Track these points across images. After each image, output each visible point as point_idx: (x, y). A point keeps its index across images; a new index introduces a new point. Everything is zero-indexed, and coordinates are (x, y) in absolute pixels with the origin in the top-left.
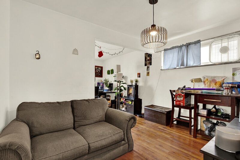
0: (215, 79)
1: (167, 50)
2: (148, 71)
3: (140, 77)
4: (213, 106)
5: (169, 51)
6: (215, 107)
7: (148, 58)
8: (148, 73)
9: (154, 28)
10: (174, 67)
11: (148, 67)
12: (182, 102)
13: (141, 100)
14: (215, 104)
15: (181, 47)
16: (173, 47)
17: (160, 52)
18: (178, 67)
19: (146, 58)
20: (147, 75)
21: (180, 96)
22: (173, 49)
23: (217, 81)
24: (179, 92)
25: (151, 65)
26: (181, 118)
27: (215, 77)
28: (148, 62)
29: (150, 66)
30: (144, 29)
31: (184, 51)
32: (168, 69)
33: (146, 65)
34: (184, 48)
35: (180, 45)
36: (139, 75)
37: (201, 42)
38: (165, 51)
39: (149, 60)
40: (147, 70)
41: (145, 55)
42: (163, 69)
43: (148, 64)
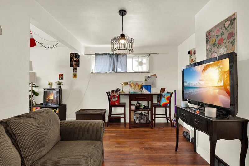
0: (138, 83)
1: (98, 55)
2: (75, 73)
3: (62, 79)
4: (136, 102)
5: (100, 56)
6: (138, 103)
7: (75, 59)
8: (75, 76)
9: (123, 37)
10: (105, 72)
11: (75, 69)
12: (117, 102)
13: (65, 106)
14: (138, 100)
15: (111, 55)
16: (104, 53)
17: (90, 55)
18: (109, 72)
19: (71, 58)
20: (73, 78)
21: (115, 97)
22: (104, 55)
23: (139, 84)
24: (114, 94)
25: (79, 66)
26: (112, 116)
27: (137, 82)
28: (74, 63)
29: (78, 68)
30: (114, 37)
31: (114, 59)
32: (99, 73)
33: (71, 66)
34: (114, 57)
35: (110, 53)
36: (61, 77)
37: (127, 55)
38: (96, 56)
39: (75, 61)
40: (73, 72)
41: (70, 54)
42: (94, 72)
43: (75, 66)
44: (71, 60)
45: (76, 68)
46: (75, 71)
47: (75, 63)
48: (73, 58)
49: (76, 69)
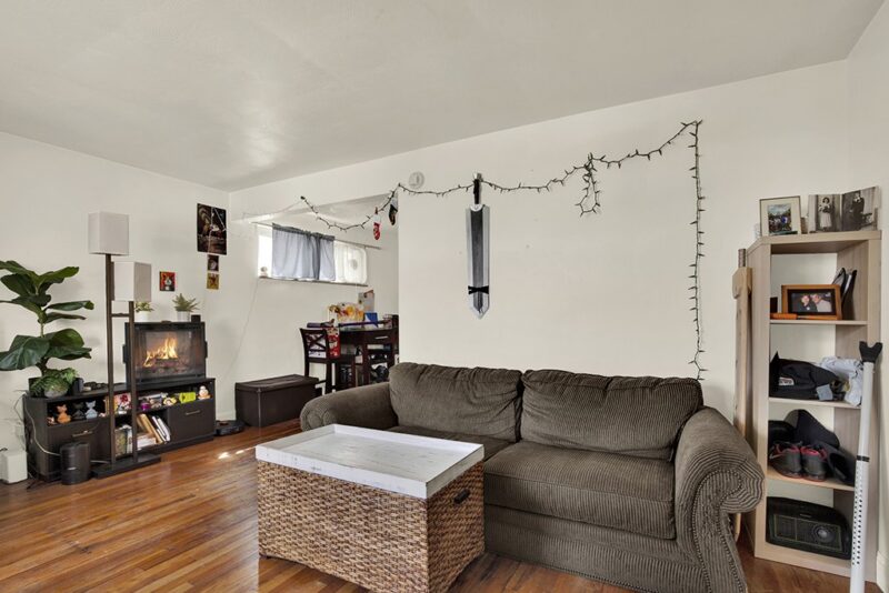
1: (279, 229)
2: (215, 273)
3: (172, 288)
7: (215, 229)
8: (213, 282)
11: (213, 260)
12: (336, 351)
15: (307, 235)
16: (293, 228)
19: (201, 223)
20: (209, 287)
22: (292, 232)
25: (224, 253)
28: (211, 239)
33: (202, 247)
36: (170, 282)
38: (275, 230)
39: (214, 234)
40: (209, 268)
41: (198, 209)
42: (270, 276)
43: (213, 248)
44: (200, 230)
45: (217, 257)
46: (213, 266)
47: (214, 238)
48: (207, 222)
49: (216, 259)
